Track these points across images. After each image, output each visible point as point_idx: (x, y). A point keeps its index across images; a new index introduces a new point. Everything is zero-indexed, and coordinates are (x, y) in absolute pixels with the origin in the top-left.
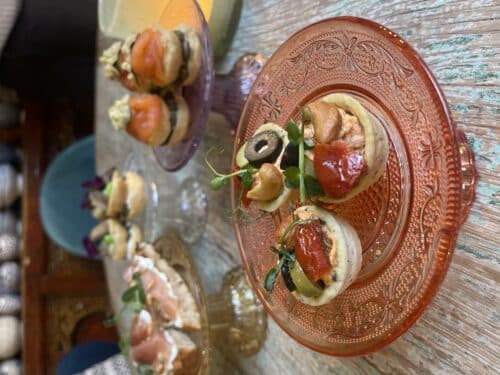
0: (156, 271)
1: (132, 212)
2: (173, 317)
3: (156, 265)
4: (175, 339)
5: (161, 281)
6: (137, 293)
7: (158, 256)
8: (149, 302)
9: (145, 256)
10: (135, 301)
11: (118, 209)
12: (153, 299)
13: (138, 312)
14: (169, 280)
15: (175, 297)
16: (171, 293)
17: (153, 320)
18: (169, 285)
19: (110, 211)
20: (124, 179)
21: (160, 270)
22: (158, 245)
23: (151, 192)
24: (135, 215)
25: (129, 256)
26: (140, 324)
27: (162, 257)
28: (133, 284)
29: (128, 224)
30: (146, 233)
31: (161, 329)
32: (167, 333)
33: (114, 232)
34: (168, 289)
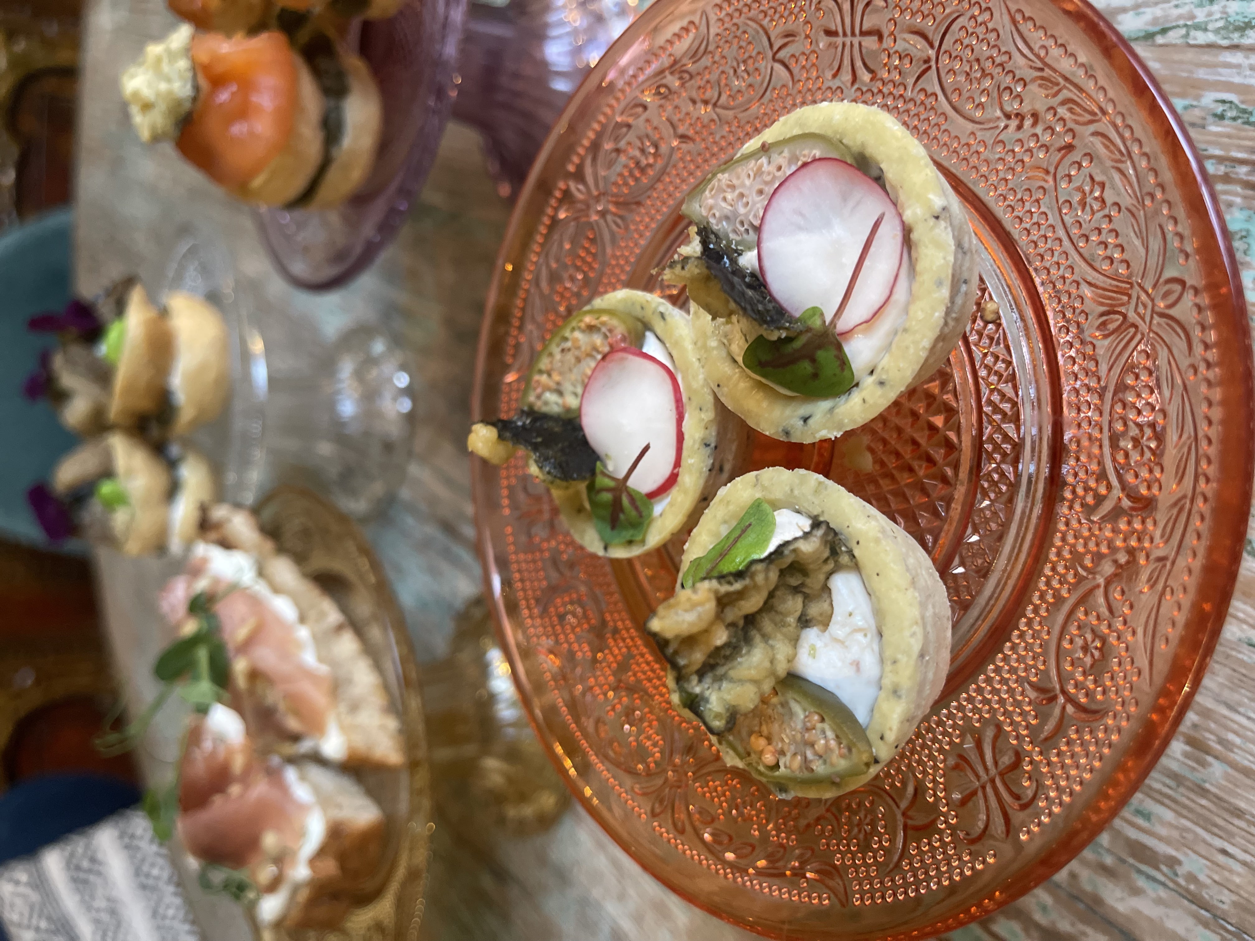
0: (261, 588)
1: (186, 414)
3: (261, 574)
4: (316, 790)
5: (279, 620)
6: (202, 655)
7: (268, 545)
8: (241, 682)
9: (226, 544)
10: (196, 678)
11: (145, 404)
12: (254, 675)
13: (203, 710)
14: (302, 619)
15: (323, 669)
16: (310, 658)
17: (248, 732)
18: (303, 633)
19: (116, 407)
20: (164, 313)
21: (276, 590)
22: (268, 513)
23: (246, 357)
24: (195, 423)
25: (176, 545)
26: (208, 745)
27: (281, 550)
28: (190, 627)
29: (175, 450)
30: (231, 477)
31: (275, 760)
32: (291, 775)
33: (130, 472)
34: (299, 645)
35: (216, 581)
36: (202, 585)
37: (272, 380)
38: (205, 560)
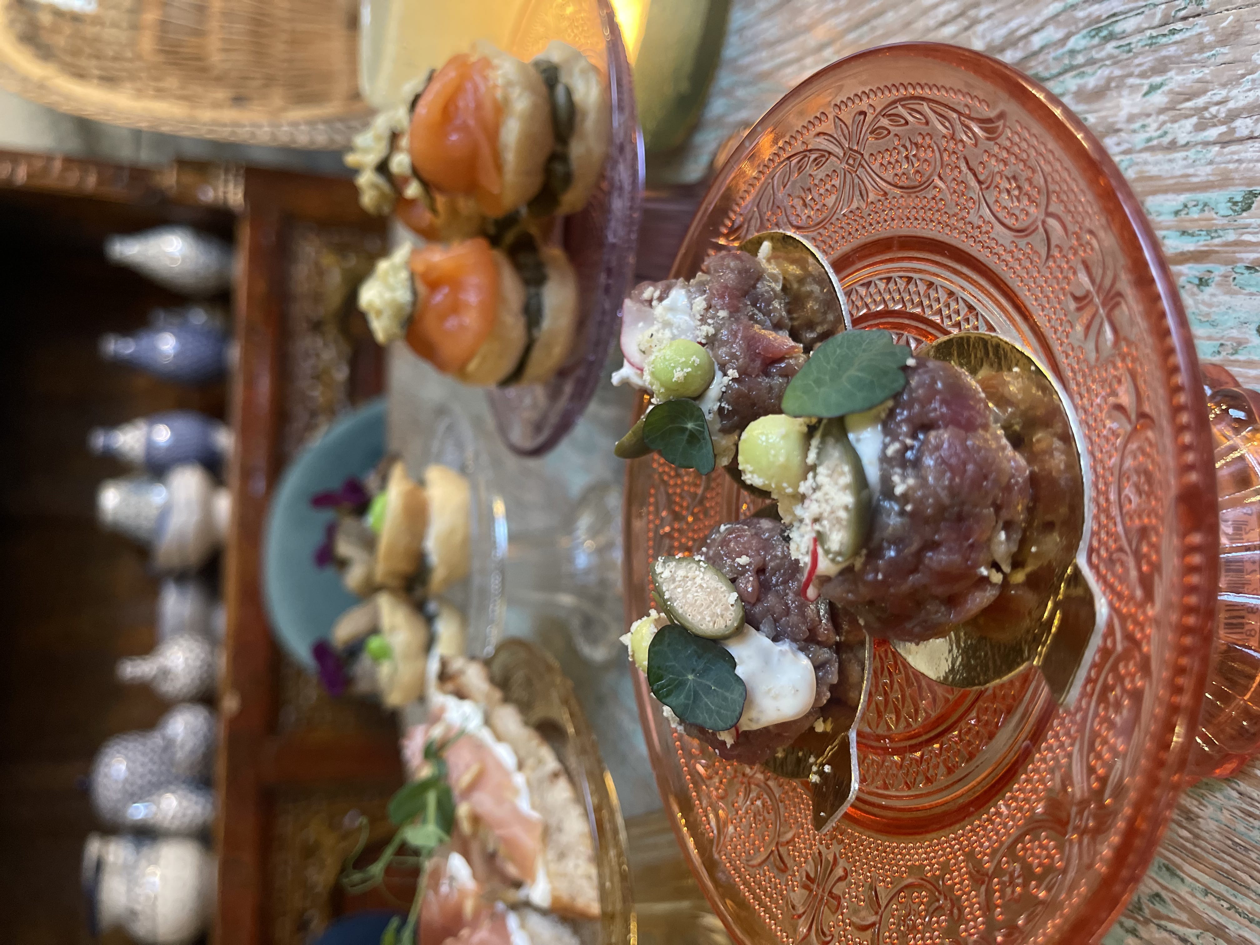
0: (486, 735)
1: (439, 575)
2: (529, 873)
3: (488, 721)
4: (532, 939)
5: (499, 765)
6: (431, 798)
7: (497, 695)
8: (466, 827)
9: (461, 695)
10: (425, 821)
11: (404, 566)
12: (476, 819)
14: (520, 766)
15: (535, 815)
16: (524, 804)
17: (476, 878)
18: (519, 779)
19: (380, 571)
20: (421, 483)
21: (499, 737)
22: (498, 665)
23: (488, 519)
24: (448, 582)
26: (444, 889)
27: (506, 699)
28: (425, 772)
29: (432, 606)
31: (500, 906)
32: (512, 921)
33: (393, 629)
34: (516, 791)
35: (449, 728)
36: (437, 732)
37: (512, 538)
38: (442, 710)
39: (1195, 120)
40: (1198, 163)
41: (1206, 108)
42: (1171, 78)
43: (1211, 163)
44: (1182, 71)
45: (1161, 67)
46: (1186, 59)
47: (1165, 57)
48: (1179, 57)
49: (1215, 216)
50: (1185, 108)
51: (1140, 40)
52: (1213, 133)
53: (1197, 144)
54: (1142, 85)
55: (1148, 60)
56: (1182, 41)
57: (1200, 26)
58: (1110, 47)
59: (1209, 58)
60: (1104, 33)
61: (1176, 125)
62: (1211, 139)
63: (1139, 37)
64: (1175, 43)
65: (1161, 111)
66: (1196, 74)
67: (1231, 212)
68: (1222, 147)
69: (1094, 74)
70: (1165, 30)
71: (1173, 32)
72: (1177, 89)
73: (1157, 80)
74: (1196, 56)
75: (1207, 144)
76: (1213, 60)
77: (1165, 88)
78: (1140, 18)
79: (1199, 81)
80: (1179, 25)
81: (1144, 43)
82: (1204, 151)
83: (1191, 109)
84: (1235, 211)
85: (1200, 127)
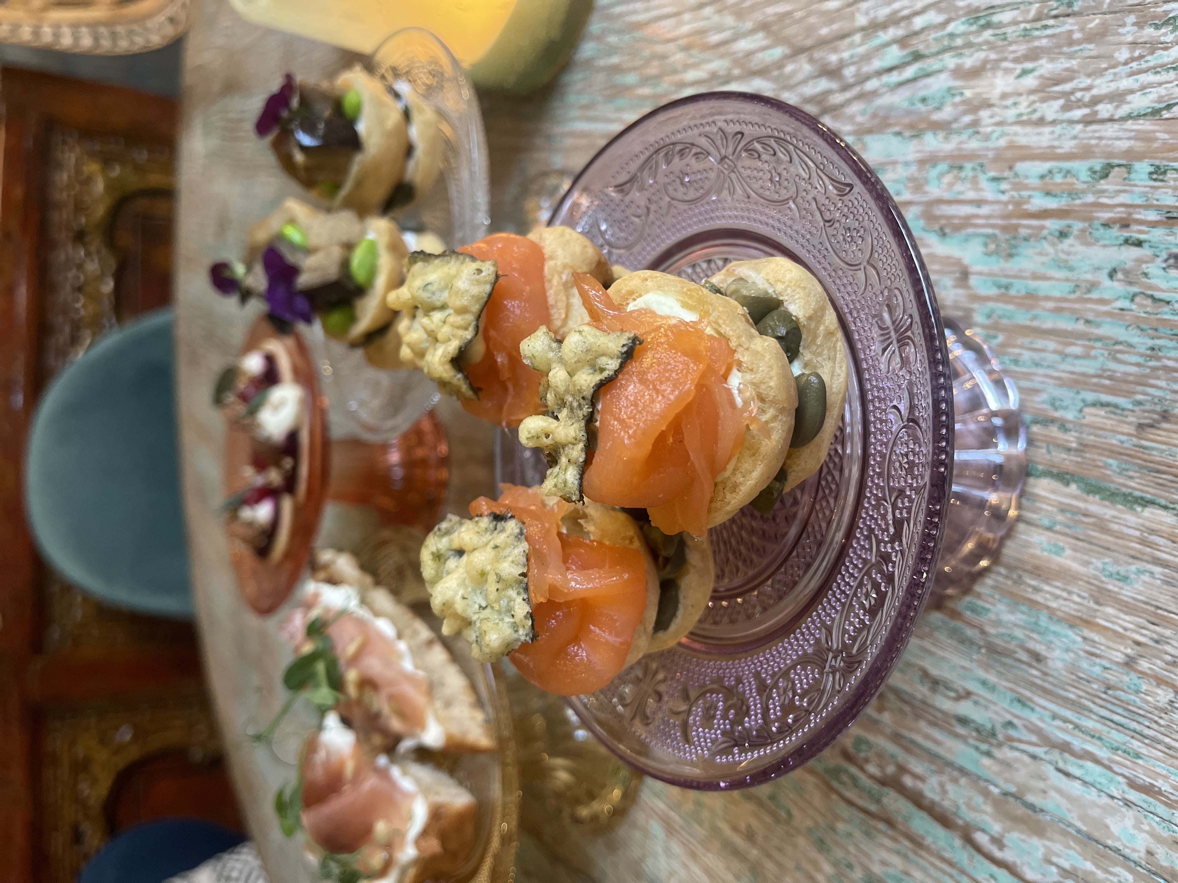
0: (366, 614)
9: (333, 581)
17: (358, 744)
35: (325, 611)
36: (315, 614)
38: (317, 596)
39: (1061, 102)
40: (1063, 138)
41: (1072, 93)
42: (1041, 66)
43: (1075, 137)
44: (1052, 60)
45: (1033, 55)
46: (1057, 51)
47: (1037, 48)
48: (1050, 48)
49: (1076, 181)
50: (1054, 92)
51: (1015, 31)
52: (1078, 114)
53: (1062, 122)
54: (1015, 69)
55: (1021, 49)
56: (1053, 36)
57: (1070, 24)
58: (987, 34)
59: (1076, 52)
60: (982, 22)
61: (1045, 105)
62: (1076, 119)
63: (1014, 28)
64: (1047, 36)
65: (1032, 92)
66: (1063, 64)
67: (1090, 179)
68: (1085, 126)
69: (971, 55)
70: (1039, 25)
71: (1046, 27)
72: (1047, 75)
73: (1029, 65)
74: (1065, 49)
75: (1071, 122)
76: (1080, 53)
77: (1036, 73)
78: (1016, 12)
79: (1067, 69)
80: (1051, 22)
81: (1018, 33)
82: (1069, 128)
83: (1059, 92)
84: (1093, 178)
85: (1066, 108)
